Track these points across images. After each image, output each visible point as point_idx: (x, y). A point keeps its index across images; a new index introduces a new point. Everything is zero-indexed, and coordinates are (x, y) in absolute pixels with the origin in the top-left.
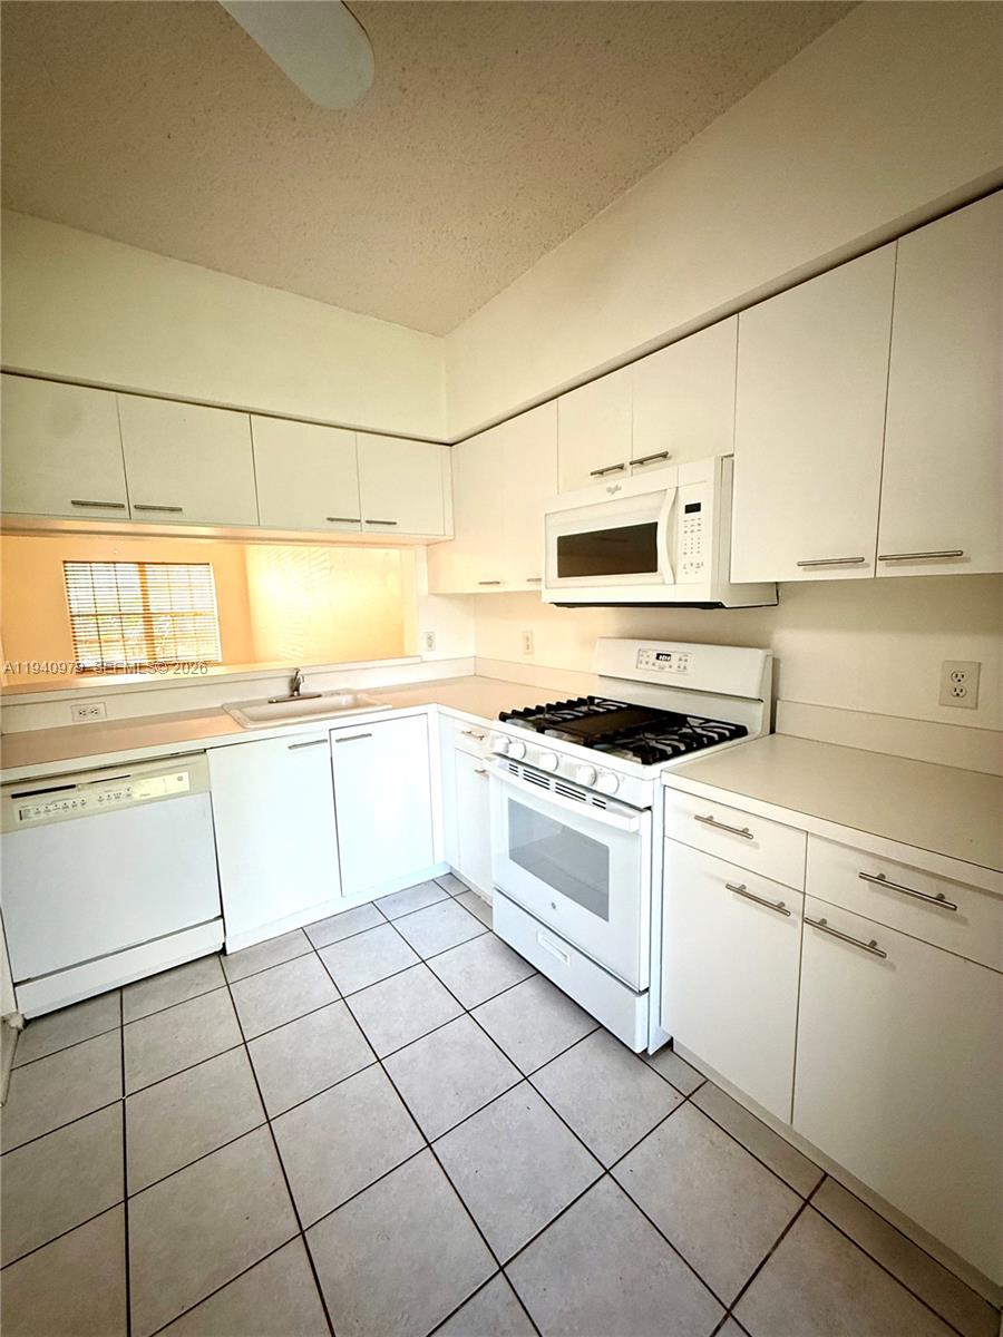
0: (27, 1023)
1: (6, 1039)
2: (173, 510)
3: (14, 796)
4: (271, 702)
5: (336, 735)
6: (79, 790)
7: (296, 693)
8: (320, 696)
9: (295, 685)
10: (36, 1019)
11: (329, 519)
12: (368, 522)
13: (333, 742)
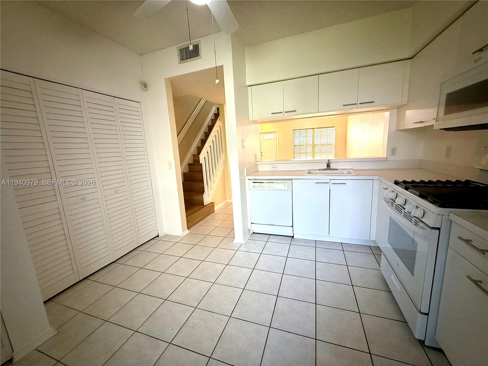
0: (253, 233)
1: (249, 234)
2: (294, 111)
3: (253, 182)
4: (320, 170)
5: (332, 182)
6: (264, 184)
7: (328, 168)
8: (337, 170)
9: (328, 166)
10: (255, 233)
11: (343, 105)
12: (360, 104)
13: (331, 184)
